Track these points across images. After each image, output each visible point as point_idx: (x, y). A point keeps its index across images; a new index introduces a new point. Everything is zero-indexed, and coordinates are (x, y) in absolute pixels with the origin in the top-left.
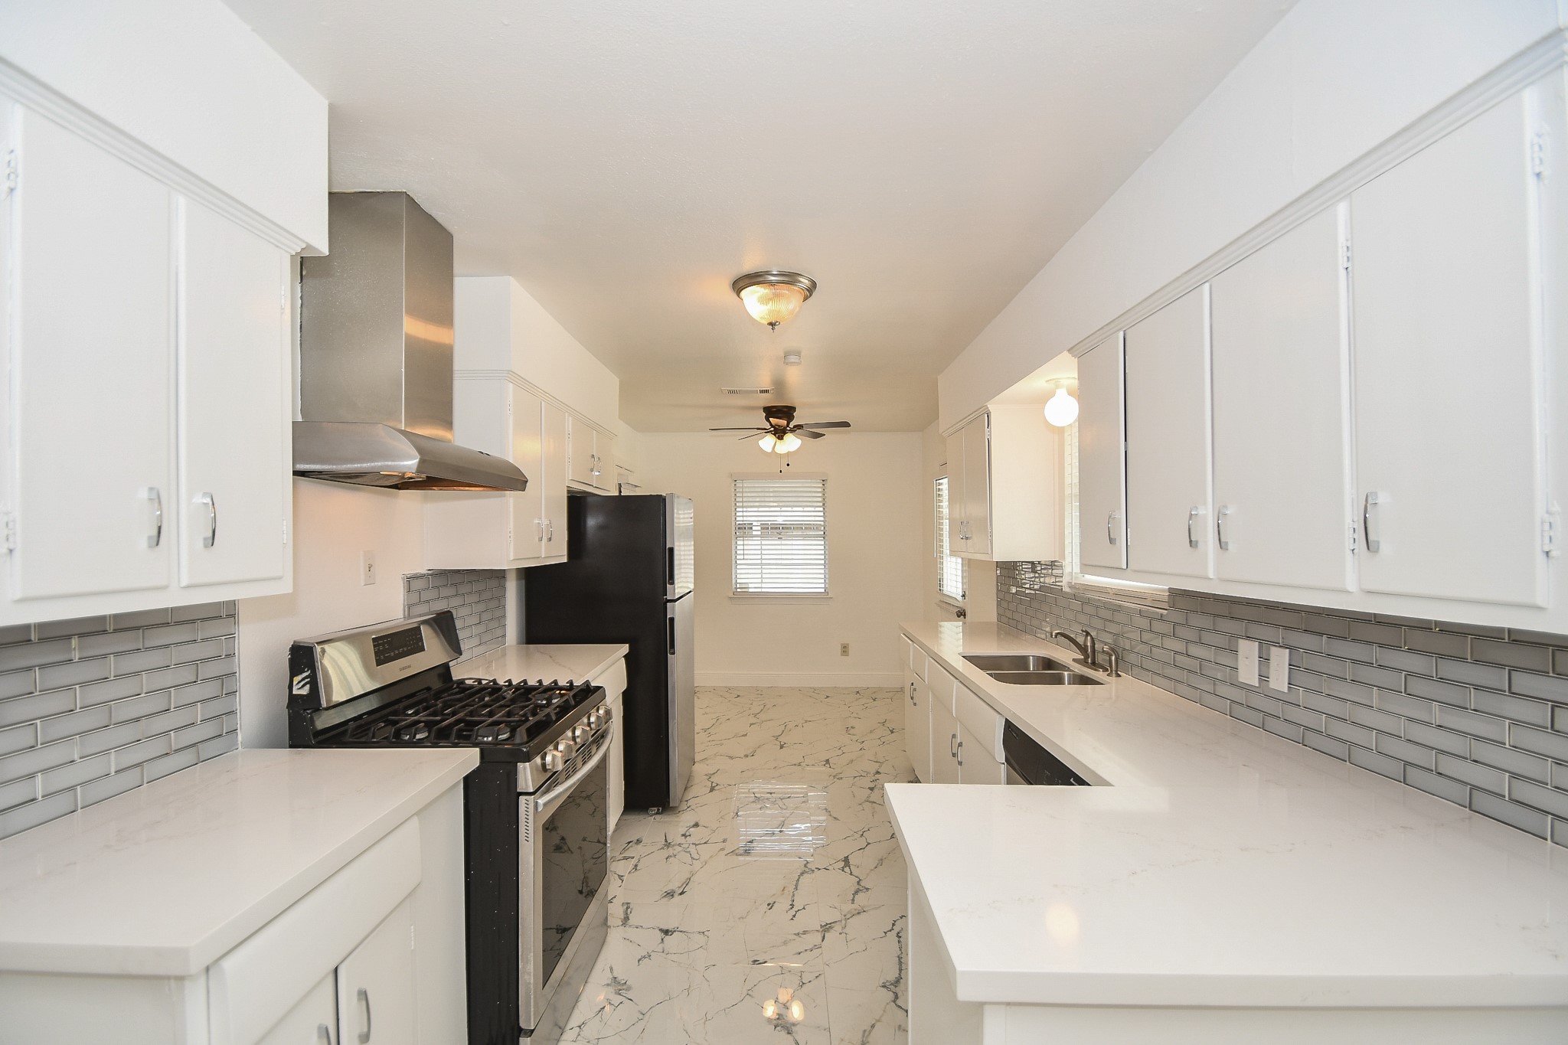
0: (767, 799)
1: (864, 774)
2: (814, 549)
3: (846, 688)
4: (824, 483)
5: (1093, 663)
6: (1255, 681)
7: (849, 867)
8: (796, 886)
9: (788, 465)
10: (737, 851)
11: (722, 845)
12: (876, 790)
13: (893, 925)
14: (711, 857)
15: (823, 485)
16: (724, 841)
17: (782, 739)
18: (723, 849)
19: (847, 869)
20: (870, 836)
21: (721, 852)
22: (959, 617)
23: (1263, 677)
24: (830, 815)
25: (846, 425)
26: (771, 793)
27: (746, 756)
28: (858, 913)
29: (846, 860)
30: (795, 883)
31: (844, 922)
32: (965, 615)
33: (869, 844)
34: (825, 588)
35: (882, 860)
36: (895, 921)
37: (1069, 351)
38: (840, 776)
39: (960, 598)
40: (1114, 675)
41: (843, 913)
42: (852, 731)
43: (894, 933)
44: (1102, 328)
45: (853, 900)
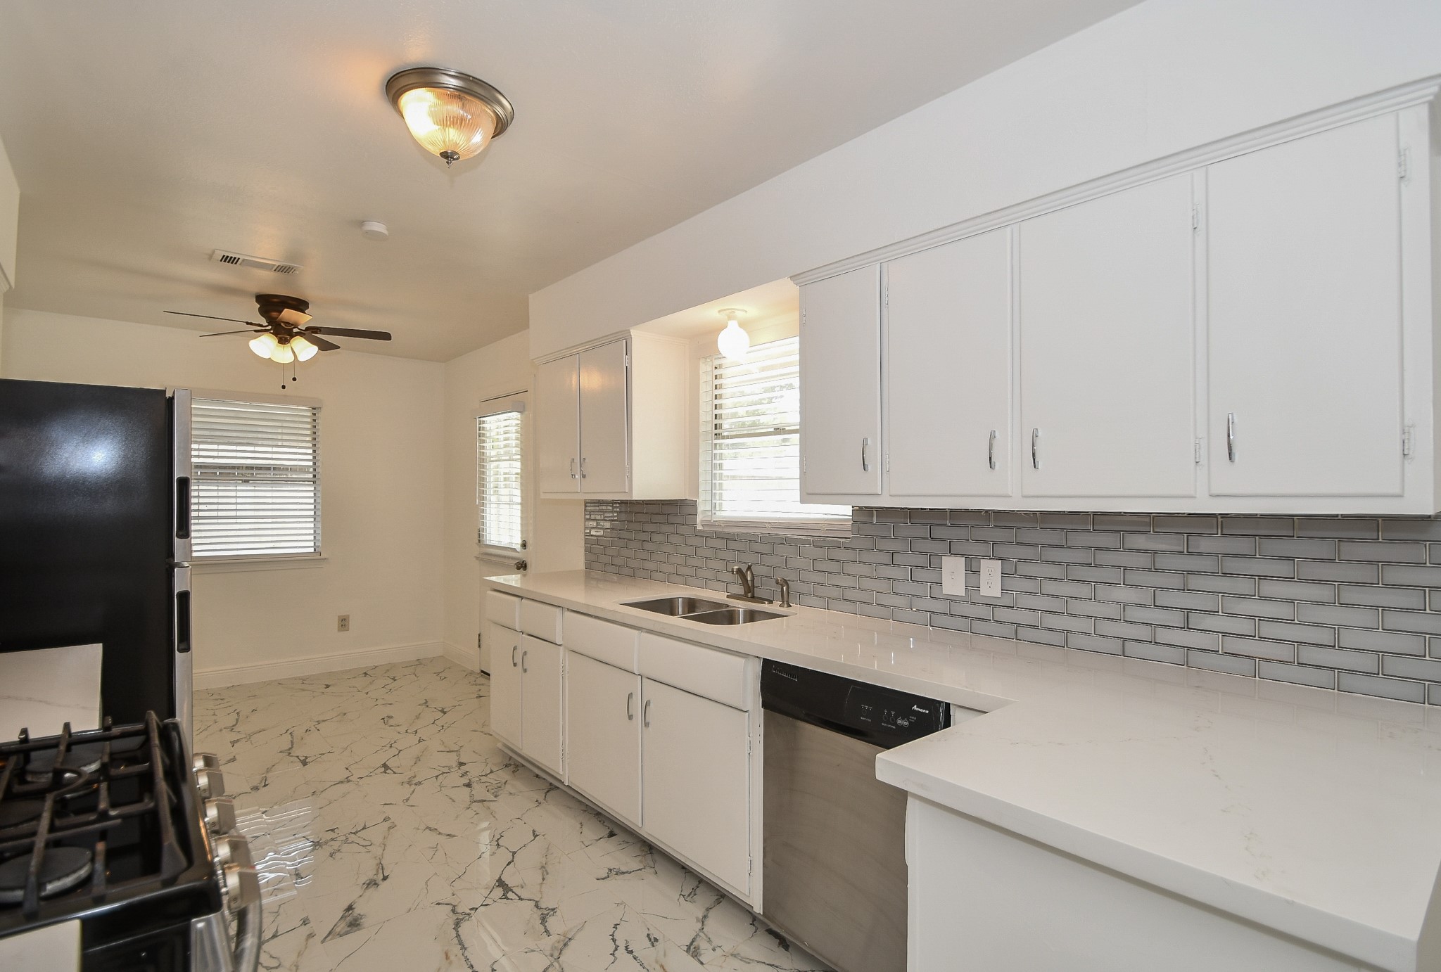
0: (332, 839)
1: (446, 770)
2: (301, 498)
3: (346, 671)
4: (314, 411)
5: (753, 597)
6: (960, 591)
7: (511, 890)
8: (461, 943)
9: (294, 379)
10: (338, 930)
11: (305, 930)
12: (474, 785)
13: (614, 941)
14: (300, 954)
15: (314, 414)
16: (305, 922)
17: (300, 752)
18: (311, 936)
19: (510, 895)
20: (510, 842)
21: (311, 940)
22: (518, 568)
23: (972, 587)
24: (440, 833)
25: (386, 336)
26: (333, 830)
27: (256, 788)
28: (565, 945)
29: (501, 883)
30: (456, 941)
31: (556, 964)
32: (526, 566)
33: (514, 853)
34: (315, 547)
35: (543, 867)
36: (612, 935)
37: (791, 277)
38: (416, 780)
39: (518, 547)
40: (786, 605)
41: (548, 953)
42: (391, 722)
43: (622, 949)
44: (853, 257)
45: (547, 931)
